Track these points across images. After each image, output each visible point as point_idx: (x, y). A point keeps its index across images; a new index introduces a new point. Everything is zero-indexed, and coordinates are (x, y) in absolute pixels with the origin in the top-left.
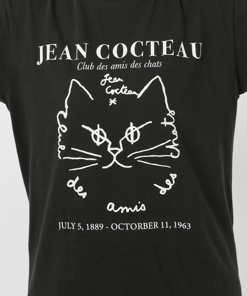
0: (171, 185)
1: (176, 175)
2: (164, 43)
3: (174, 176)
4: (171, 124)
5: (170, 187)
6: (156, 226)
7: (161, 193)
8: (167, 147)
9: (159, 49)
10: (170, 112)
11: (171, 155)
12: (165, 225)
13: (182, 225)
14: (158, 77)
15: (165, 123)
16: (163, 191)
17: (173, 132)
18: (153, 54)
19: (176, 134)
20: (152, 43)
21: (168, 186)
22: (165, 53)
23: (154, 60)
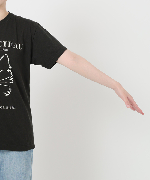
0: (9, 93)
1: (11, 89)
2: (9, 42)
3: (10, 90)
4: (10, 71)
5: (9, 94)
6: (4, 107)
7: (6, 96)
8: (9, 79)
9: (7, 44)
10: (10, 67)
11: (10, 82)
12: (7, 108)
13: (13, 107)
14: (6, 54)
15: (8, 71)
16: (7, 95)
17: (11, 74)
18: (5, 46)
19: (12, 75)
20: (5, 42)
21: (8, 93)
22: (9, 46)
23: (5, 48)
